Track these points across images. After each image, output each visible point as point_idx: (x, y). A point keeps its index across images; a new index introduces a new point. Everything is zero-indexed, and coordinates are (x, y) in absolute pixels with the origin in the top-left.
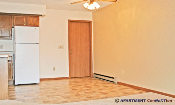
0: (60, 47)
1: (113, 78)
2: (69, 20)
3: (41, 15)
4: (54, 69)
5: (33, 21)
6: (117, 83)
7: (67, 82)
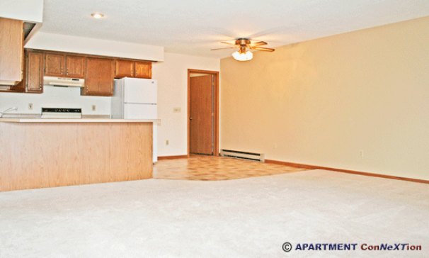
0: (176, 110)
1: (259, 155)
2: (188, 70)
3: (156, 62)
4: (167, 143)
5: (143, 69)
6: (263, 161)
7: (184, 162)
